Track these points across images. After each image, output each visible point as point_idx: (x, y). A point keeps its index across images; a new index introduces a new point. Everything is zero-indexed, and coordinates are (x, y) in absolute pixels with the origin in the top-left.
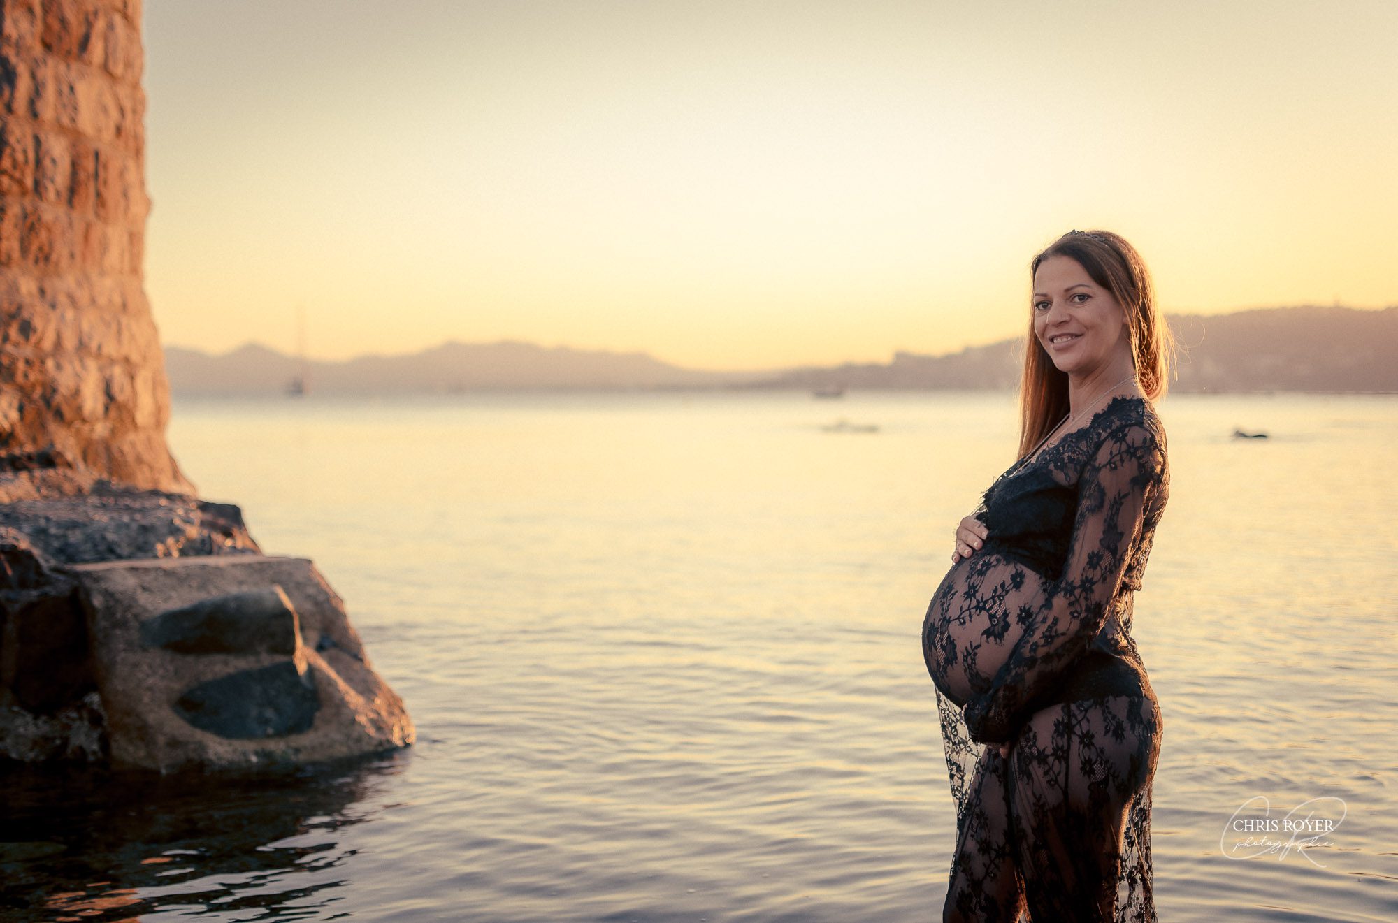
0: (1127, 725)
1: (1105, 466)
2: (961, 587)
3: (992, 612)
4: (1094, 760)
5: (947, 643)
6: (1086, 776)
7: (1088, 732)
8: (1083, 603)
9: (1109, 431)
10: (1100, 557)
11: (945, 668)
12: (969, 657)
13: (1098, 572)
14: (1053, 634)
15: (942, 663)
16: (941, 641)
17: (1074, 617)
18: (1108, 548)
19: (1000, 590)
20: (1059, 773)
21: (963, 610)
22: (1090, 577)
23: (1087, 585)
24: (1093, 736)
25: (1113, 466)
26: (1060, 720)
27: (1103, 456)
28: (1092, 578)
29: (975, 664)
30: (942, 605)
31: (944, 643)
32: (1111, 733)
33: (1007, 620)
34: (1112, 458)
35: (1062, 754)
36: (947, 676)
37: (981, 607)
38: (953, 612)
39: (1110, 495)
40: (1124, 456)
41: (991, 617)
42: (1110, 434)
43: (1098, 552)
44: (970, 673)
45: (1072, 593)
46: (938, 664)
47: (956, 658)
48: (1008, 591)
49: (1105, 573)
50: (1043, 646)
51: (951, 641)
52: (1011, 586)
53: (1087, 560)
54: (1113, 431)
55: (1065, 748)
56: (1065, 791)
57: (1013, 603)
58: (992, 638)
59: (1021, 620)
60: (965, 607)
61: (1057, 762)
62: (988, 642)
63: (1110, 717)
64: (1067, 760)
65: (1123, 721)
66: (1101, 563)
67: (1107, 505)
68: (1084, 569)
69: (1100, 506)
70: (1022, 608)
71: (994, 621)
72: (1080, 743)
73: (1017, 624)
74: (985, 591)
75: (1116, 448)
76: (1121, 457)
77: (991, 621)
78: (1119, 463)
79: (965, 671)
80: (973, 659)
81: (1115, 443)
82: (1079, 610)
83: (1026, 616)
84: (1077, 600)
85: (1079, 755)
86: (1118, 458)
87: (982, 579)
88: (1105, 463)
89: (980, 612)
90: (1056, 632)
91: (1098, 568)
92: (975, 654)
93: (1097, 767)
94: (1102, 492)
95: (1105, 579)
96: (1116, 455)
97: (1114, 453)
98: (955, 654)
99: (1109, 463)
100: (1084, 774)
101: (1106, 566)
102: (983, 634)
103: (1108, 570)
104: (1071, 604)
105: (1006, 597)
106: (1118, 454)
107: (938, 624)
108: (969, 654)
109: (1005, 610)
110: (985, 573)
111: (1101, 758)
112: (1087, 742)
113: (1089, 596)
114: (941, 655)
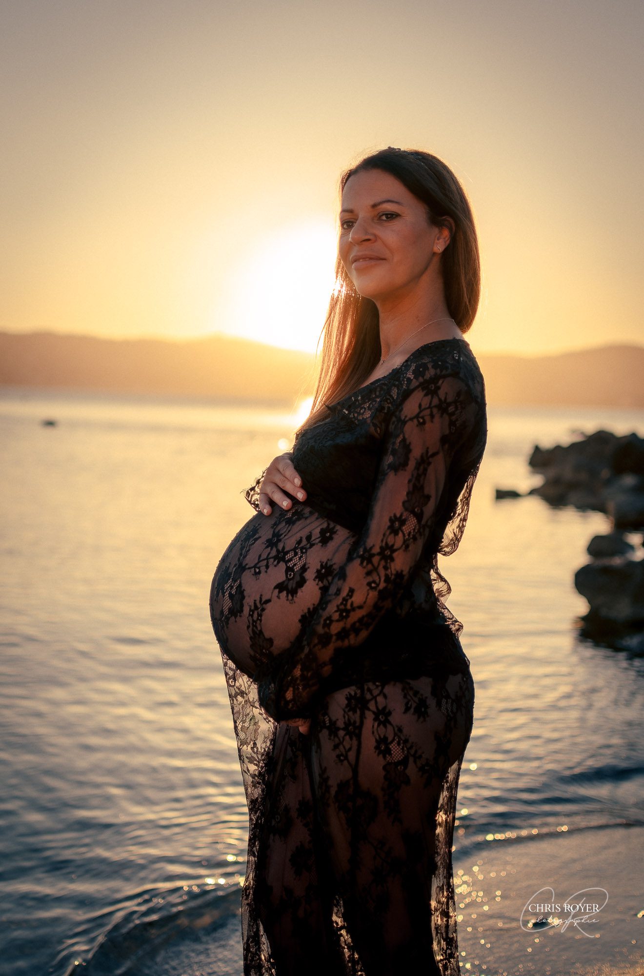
0: (432, 702)
1: (411, 419)
2: (266, 533)
3: (290, 564)
4: (390, 739)
5: (236, 592)
6: (381, 756)
7: (385, 708)
8: (382, 572)
9: (421, 380)
10: (403, 522)
11: (228, 619)
12: (256, 613)
13: (399, 540)
14: (349, 607)
15: (226, 612)
16: (231, 589)
17: (372, 588)
18: (413, 512)
19: (304, 542)
20: (350, 749)
21: (261, 559)
22: (390, 544)
23: (388, 552)
24: (390, 713)
25: (421, 420)
26: (353, 693)
27: (410, 408)
28: (393, 545)
29: (261, 620)
30: (242, 549)
31: (233, 592)
32: (412, 710)
33: (304, 575)
34: (421, 412)
35: (354, 731)
36: (227, 628)
37: (281, 557)
38: (251, 559)
39: (416, 452)
40: (435, 411)
41: (289, 570)
42: (421, 385)
43: (401, 515)
44: (253, 631)
45: (370, 561)
46: (222, 612)
47: (241, 611)
48: (313, 545)
49: (408, 540)
50: (338, 621)
51: (241, 592)
52: (318, 540)
53: (389, 524)
54: (426, 381)
55: (358, 724)
56: (355, 769)
57: (315, 558)
58: (285, 593)
59: (320, 576)
60: (264, 556)
61: (347, 737)
62: (278, 597)
63: (411, 693)
64: (359, 737)
65: (426, 698)
66: (404, 528)
67: (412, 464)
68: (384, 535)
69: (405, 464)
70: (324, 564)
71: (290, 575)
72: (375, 720)
73: (314, 580)
74: (289, 543)
75: (426, 401)
76: (432, 412)
77: (287, 574)
78: (427, 418)
79: (248, 627)
80: (260, 615)
81: (426, 395)
82: (377, 581)
83: (326, 573)
84: (375, 569)
85: (373, 733)
86: (428, 412)
87: (289, 529)
88: (413, 416)
89: (278, 563)
90: (352, 604)
91: (400, 534)
92: (263, 610)
93: (394, 747)
94: (407, 447)
95: (407, 547)
96: (425, 409)
97: (423, 407)
98: (242, 606)
99: (417, 416)
100: (378, 755)
101: (410, 533)
102: (276, 588)
103: (411, 536)
104: (369, 573)
105: (309, 551)
106: (428, 408)
107: (233, 569)
108: (256, 607)
109: (305, 565)
110: (294, 523)
111: (399, 737)
112: (382, 720)
113: (388, 565)
114: (227, 603)
